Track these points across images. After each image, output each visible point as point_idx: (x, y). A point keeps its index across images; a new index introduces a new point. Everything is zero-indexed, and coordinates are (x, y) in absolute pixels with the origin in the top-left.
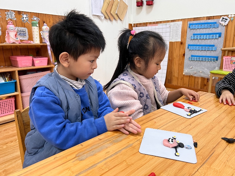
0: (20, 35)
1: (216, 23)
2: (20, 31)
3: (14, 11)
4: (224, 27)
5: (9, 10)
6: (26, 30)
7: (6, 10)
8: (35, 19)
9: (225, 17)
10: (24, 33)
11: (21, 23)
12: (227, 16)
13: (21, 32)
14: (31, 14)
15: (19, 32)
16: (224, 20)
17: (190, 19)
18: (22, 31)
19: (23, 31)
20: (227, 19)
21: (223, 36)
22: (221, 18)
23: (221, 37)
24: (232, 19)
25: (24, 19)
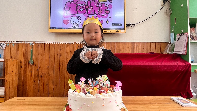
4: (3, 51)
9: (3, 43)
12: (5, 42)
16: (2, 45)
20: (4, 45)
21: (3, 56)
23: (2, 58)
24: (8, 45)
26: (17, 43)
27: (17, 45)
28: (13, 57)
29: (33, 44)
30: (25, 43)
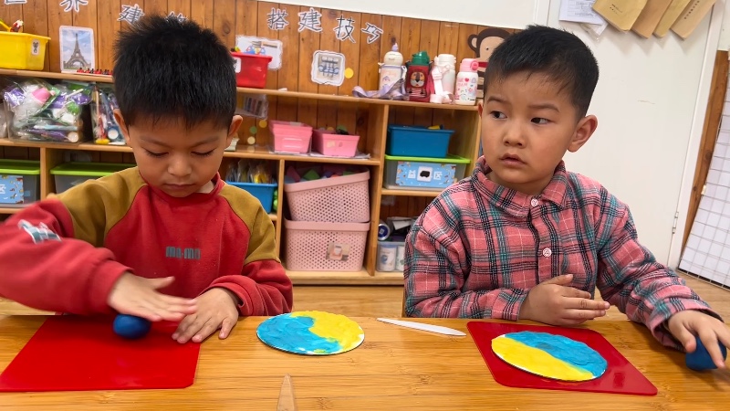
0: (323, 71)
2: (327, 61)
3: (321, 10)
5: (308, 8)
6: (340, 59)
7: (301, 8)
8: (371, 30)
10: (335, 66)
11: (332, 41)
13: (328, 64)
14: (362, 19)
15: (323, 64)
18: (330, 62)
19: (333, 62)
25: (343, 30)
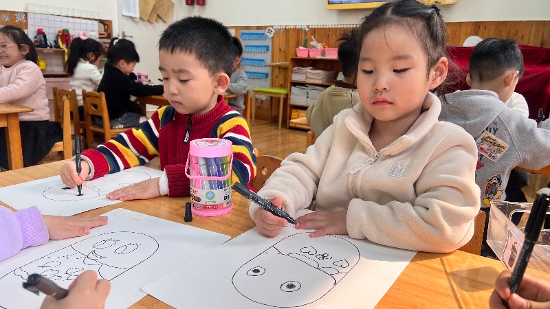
1: (263, 34)
4: (271, 40)
9: (271, 29)
12: (272, 27)
16: (270, 31)
17: (242, 28)
20: (272, 31)
22: (267, 30)
23: (269, 50)
24: (276, 31)
26: (287, 27)
27: (287, 31)
28: (283, 50)
29: (307, 29)
30: (297, 27)
